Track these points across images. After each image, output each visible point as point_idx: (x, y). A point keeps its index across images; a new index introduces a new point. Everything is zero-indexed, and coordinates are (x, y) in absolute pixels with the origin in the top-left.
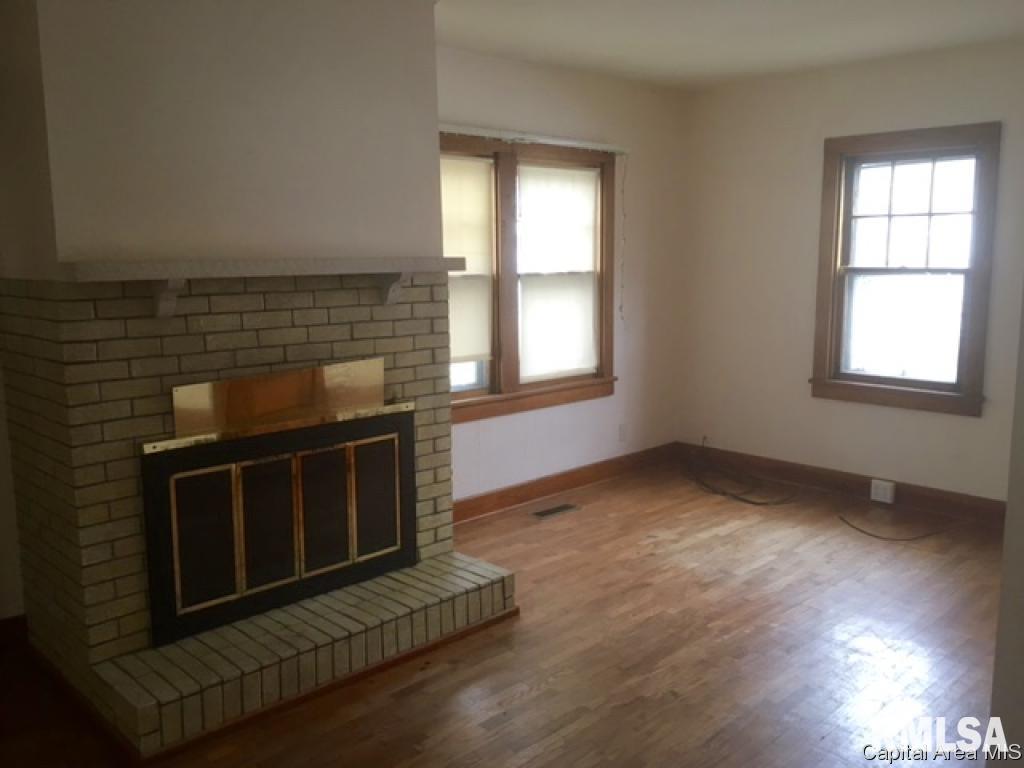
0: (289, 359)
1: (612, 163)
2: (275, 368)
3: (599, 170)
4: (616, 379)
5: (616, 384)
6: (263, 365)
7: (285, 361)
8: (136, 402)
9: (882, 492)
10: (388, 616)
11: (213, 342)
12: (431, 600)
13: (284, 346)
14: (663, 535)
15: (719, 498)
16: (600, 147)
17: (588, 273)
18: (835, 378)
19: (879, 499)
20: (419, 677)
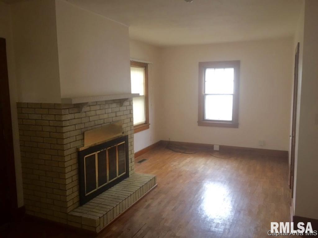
0: (105, 122)
1: (147, 66)
2: (103, 125)
3: (144, 68)
4: (150, 124)
5: (150, 126)
6: (99, 125)
7: (104, 123)
8: (77, 136)
9: (216, 148)
10: (136, 189)
11: (91, 119)
12: (143, 184)
13: (104, 119)
14: (175, 163)
15: (180, 153)
16: (146, 62)
17: (143, 96)
18: (203, 121)
19: (216, 150)
20: (147, 204)
